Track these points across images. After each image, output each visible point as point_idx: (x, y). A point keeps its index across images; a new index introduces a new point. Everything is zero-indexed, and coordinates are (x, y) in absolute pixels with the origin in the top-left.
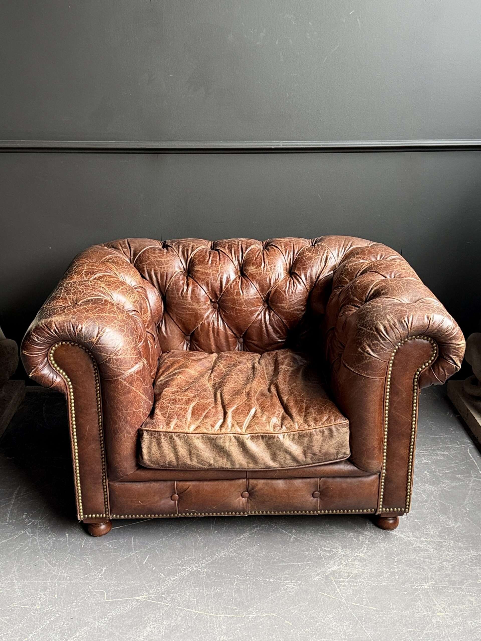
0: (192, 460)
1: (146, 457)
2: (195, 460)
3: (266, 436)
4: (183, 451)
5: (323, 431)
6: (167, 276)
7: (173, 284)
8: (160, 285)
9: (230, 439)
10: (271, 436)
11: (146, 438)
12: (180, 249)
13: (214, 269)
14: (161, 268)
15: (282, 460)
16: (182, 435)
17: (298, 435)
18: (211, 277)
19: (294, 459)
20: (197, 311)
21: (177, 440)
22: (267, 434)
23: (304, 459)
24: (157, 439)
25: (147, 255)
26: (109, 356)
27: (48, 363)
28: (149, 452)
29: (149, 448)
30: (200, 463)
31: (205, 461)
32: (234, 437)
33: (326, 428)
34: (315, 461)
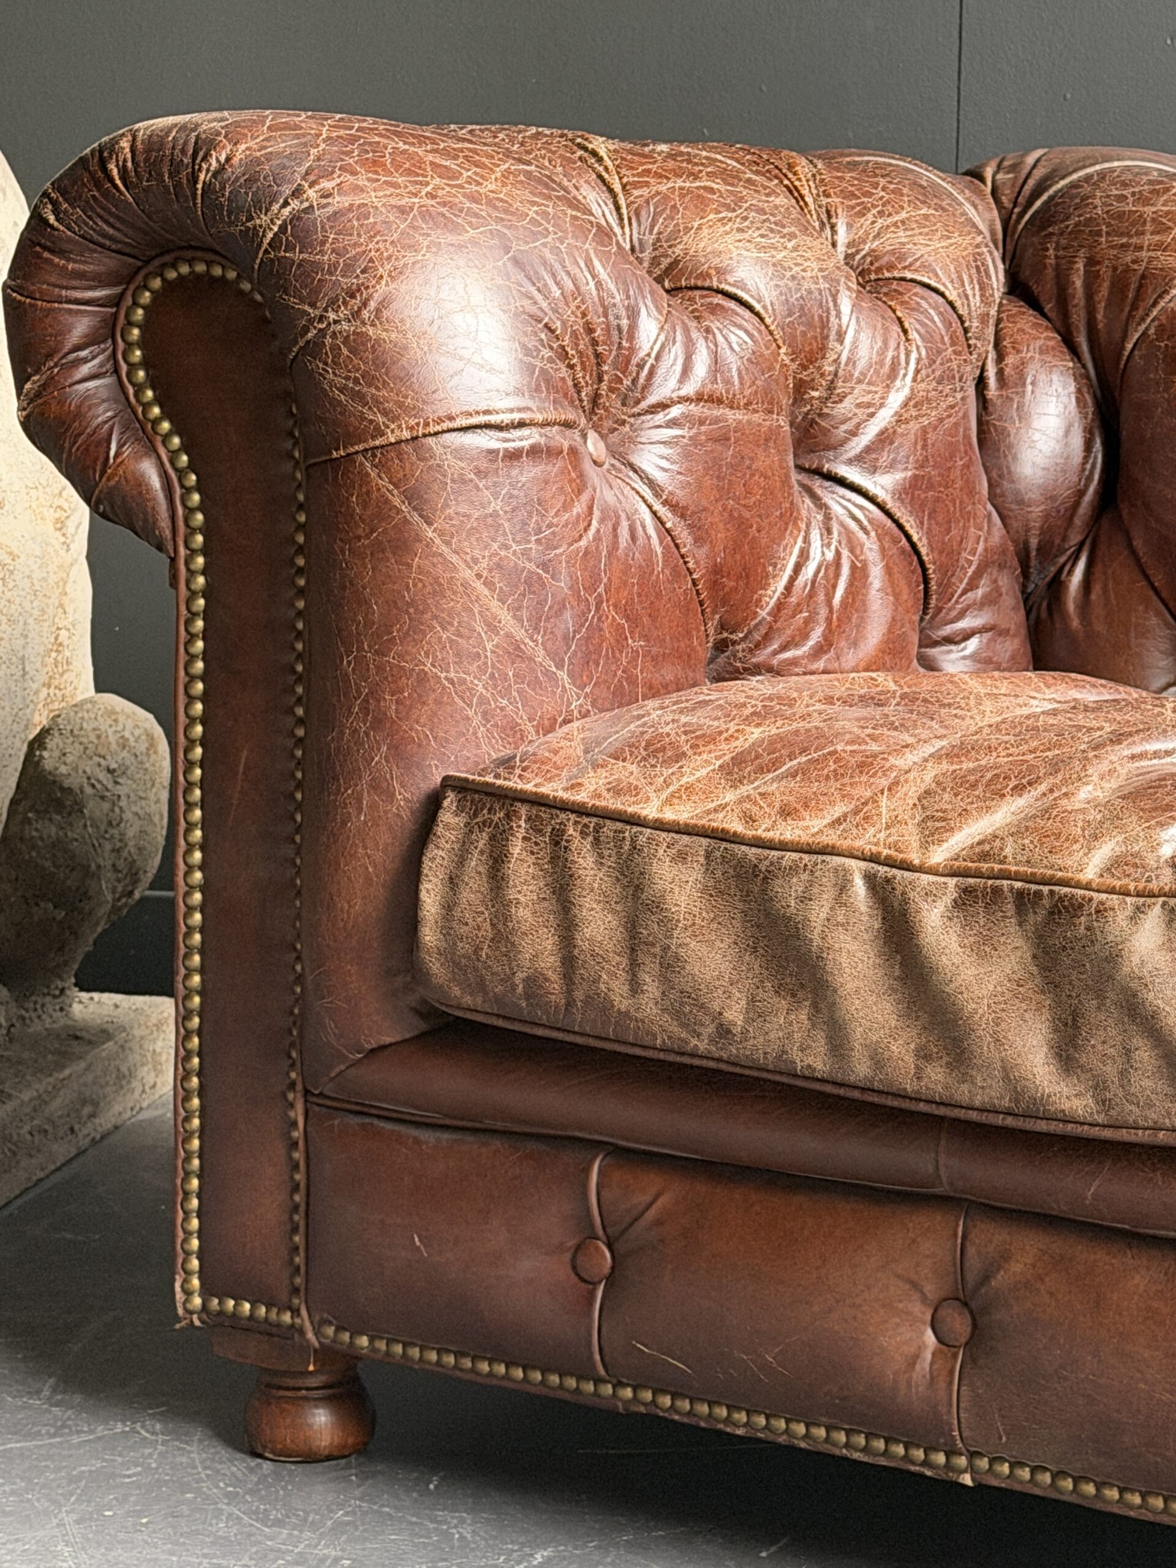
0: (635, 987)
1: (429, 935)
2: (652, 987)
3: (1038, 894)
4: (598, 924)
8: (1101, 339)
9: (843, 886)
10: (1061, 899)
11: (447, 827)
16: (610, 826)
21: (583, 856)
22: (1045, 889)
24: (492, 838)
25: (1087, 189)
26: (321, 319)
27: (116, 371)
28: (449, 907)
29: (453, 882)
30: (678, 1015)
31: (702, 1006)
32: (870, 879)
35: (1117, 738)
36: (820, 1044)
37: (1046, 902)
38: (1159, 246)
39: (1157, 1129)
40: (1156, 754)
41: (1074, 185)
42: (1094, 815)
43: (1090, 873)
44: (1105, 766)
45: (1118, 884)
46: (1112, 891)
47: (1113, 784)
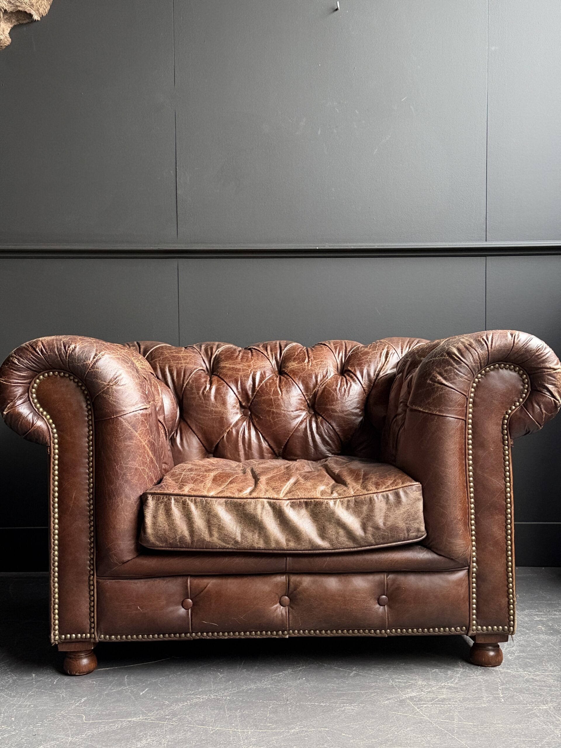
0: (211, 535)
1: (149, 530)
2: (216, 534)
3: (311, 502)
4: (199, 522)
5: (388, 496)
6: (184, 372)
7: (193, 381)
8: (176, 384)
9: (263, 506)
10: (317, 502)
12: (203, 348)
13: (246, 364)
14: (178, 363)
15: (334, 537)
16: (198, 499)
17: (354, 501)
18: (240, 373)
19: (350, 534)
20: (222, 414)
21: (192, 507)
22: (313, 500)
23: (363, 535)
24: (165, 505)
26: (108, 385)
27: (29, 400)
28: (154, 524)
29: (155, 517)
30: (224, 541)
31: (231, 537)
32: (269, 503)
33: (391, 492)
34: (379, 539)
36: (262, 542)
38: (186, 363)
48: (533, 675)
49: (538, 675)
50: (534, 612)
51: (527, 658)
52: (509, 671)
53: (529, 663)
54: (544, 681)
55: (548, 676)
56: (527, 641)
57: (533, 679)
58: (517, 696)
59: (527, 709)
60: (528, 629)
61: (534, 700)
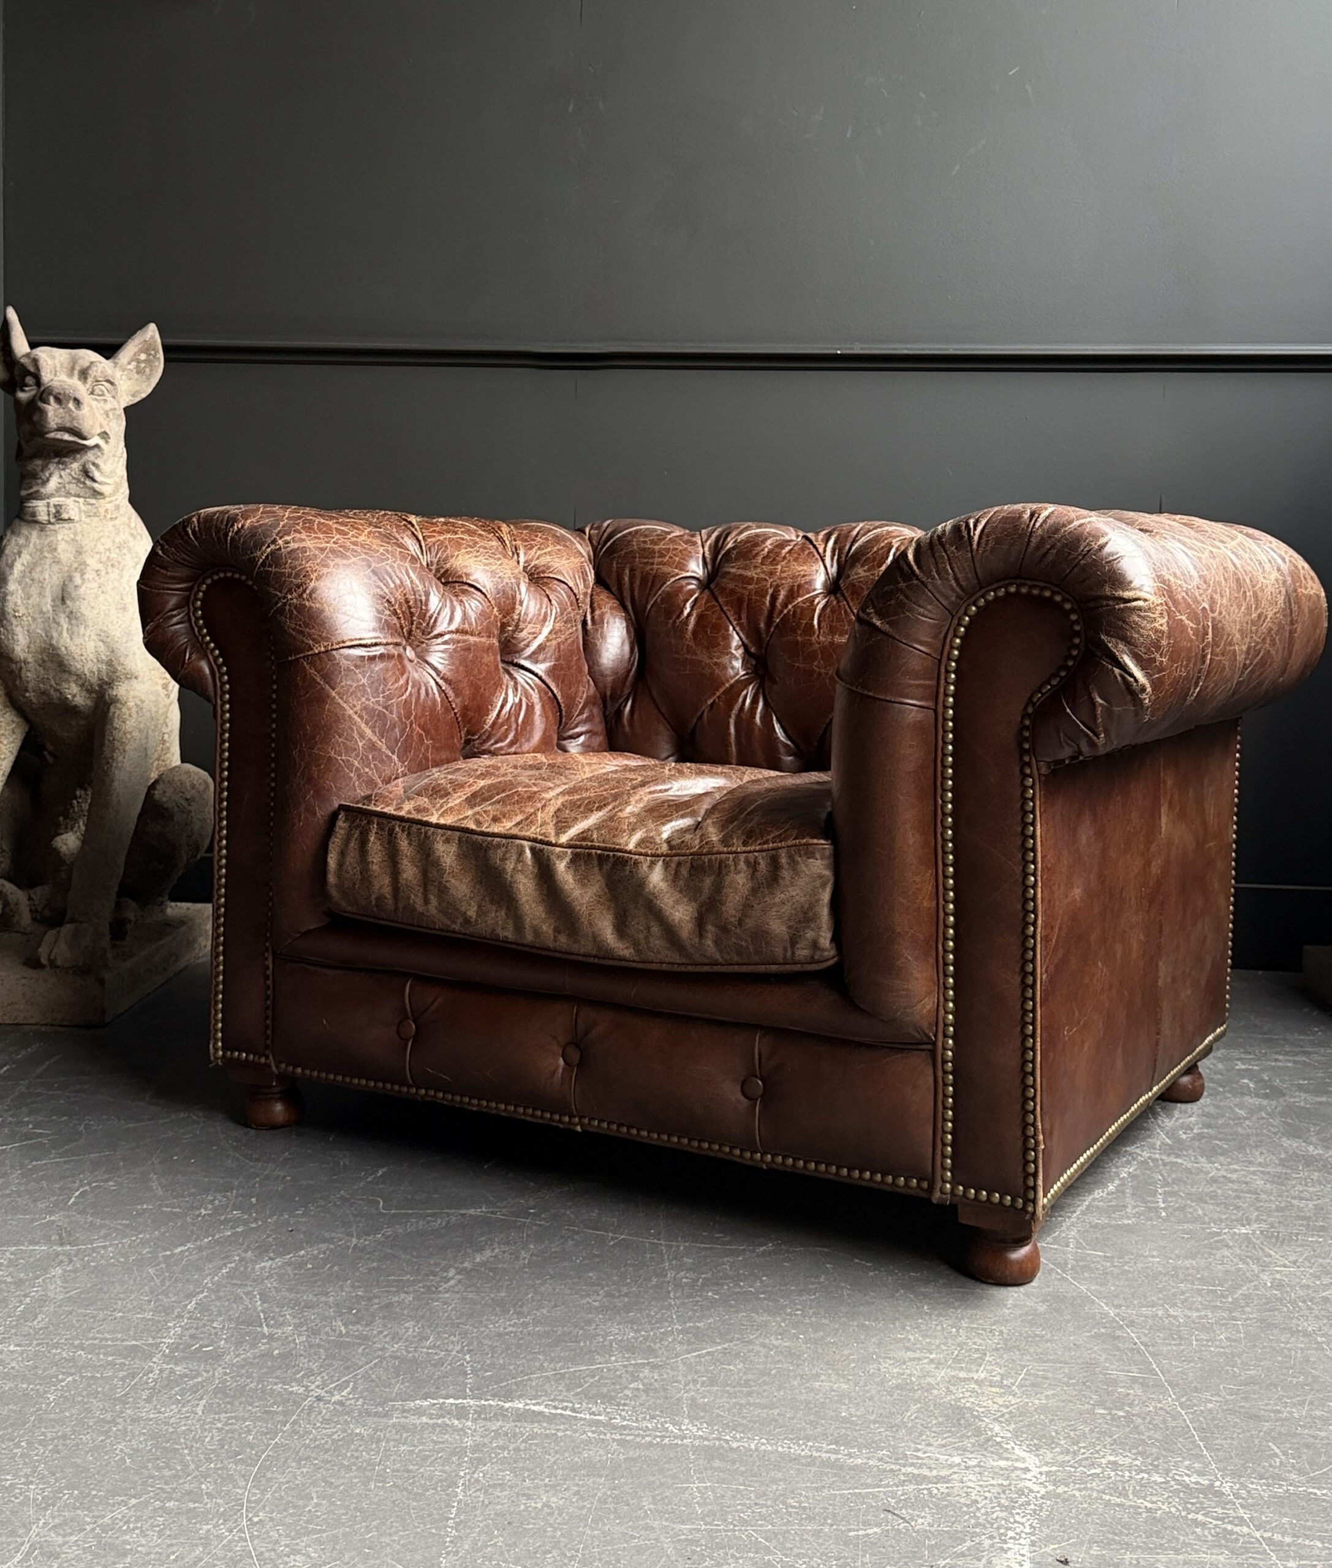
0: (426, 901)
1: (332, 879)
2: (434, 901)
3: (608, 856)
4: (409, 872)
5: (756, 863)
6: (654, 581)
9: (521, 853)
10: (619, 858)
11: (341, 828)
15: (641, 936)
16: (415, 827)
17: (688, 865)
19: (669, 931)
21: (403, 841)
22: (612, 854)
23: (697, 940)
24: (361, 833)
25: (629, 538)
26: (284, 598)
27: (190, 621)
28: (340, 865)
29: (343, 853)
30: (444, 913)
31: (457, 910)
32: (532, 849)
33: (764, 854)
34: (728, 953)
35: (643, 784)
36: (511, 927)
37: (611, 860)
38: (661, 563)
39: (662, 963)
40: (661, 791)
41: (624, 536)
42: (633, 820)
43: (631, 846)
44: (637, 797)
45: (643, 851)
46: (641, 854)
47: (642, 805)
48: (1226, 1170)
49: (1236, 1171)
50: (1236, 1054)
51: (1217, 1139)
52: (1180, 1161)
53: (1220, 1147)
54: (1246, 1183)
55: (1254, 1173)
56: (1218, 1107)
57: (1224, 1177)
58: (1191, 1207)
59: (1210, 1233)
60: (1221, 1086)
61: (1223, 1217)
